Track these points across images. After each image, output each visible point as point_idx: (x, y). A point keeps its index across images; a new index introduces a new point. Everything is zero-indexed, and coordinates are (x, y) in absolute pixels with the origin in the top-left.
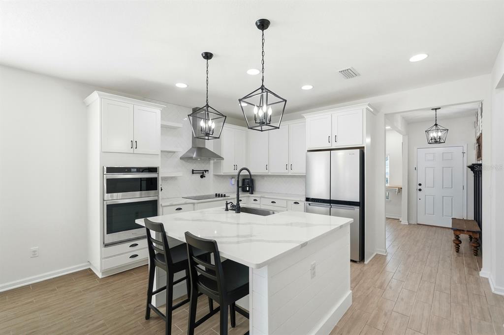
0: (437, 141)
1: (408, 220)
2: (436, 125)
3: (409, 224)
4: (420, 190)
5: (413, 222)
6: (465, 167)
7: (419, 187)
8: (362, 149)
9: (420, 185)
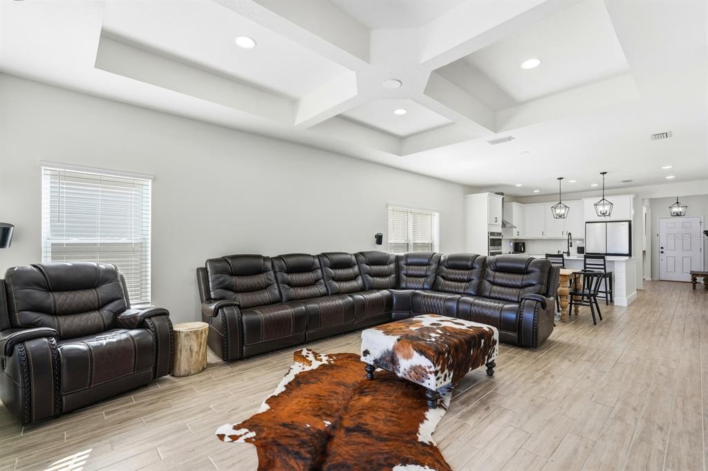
0: (678, 215)
1: (652, 277)
2: (678, 203)
3: (652, 280)
4: (662, 252)
5: (656, 279)
6: (702, 234)
7: (661, 250)
8: (630, 222)
9: (662, 248)
